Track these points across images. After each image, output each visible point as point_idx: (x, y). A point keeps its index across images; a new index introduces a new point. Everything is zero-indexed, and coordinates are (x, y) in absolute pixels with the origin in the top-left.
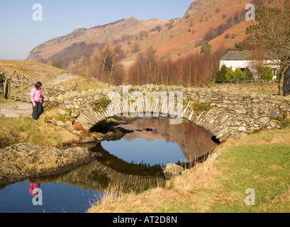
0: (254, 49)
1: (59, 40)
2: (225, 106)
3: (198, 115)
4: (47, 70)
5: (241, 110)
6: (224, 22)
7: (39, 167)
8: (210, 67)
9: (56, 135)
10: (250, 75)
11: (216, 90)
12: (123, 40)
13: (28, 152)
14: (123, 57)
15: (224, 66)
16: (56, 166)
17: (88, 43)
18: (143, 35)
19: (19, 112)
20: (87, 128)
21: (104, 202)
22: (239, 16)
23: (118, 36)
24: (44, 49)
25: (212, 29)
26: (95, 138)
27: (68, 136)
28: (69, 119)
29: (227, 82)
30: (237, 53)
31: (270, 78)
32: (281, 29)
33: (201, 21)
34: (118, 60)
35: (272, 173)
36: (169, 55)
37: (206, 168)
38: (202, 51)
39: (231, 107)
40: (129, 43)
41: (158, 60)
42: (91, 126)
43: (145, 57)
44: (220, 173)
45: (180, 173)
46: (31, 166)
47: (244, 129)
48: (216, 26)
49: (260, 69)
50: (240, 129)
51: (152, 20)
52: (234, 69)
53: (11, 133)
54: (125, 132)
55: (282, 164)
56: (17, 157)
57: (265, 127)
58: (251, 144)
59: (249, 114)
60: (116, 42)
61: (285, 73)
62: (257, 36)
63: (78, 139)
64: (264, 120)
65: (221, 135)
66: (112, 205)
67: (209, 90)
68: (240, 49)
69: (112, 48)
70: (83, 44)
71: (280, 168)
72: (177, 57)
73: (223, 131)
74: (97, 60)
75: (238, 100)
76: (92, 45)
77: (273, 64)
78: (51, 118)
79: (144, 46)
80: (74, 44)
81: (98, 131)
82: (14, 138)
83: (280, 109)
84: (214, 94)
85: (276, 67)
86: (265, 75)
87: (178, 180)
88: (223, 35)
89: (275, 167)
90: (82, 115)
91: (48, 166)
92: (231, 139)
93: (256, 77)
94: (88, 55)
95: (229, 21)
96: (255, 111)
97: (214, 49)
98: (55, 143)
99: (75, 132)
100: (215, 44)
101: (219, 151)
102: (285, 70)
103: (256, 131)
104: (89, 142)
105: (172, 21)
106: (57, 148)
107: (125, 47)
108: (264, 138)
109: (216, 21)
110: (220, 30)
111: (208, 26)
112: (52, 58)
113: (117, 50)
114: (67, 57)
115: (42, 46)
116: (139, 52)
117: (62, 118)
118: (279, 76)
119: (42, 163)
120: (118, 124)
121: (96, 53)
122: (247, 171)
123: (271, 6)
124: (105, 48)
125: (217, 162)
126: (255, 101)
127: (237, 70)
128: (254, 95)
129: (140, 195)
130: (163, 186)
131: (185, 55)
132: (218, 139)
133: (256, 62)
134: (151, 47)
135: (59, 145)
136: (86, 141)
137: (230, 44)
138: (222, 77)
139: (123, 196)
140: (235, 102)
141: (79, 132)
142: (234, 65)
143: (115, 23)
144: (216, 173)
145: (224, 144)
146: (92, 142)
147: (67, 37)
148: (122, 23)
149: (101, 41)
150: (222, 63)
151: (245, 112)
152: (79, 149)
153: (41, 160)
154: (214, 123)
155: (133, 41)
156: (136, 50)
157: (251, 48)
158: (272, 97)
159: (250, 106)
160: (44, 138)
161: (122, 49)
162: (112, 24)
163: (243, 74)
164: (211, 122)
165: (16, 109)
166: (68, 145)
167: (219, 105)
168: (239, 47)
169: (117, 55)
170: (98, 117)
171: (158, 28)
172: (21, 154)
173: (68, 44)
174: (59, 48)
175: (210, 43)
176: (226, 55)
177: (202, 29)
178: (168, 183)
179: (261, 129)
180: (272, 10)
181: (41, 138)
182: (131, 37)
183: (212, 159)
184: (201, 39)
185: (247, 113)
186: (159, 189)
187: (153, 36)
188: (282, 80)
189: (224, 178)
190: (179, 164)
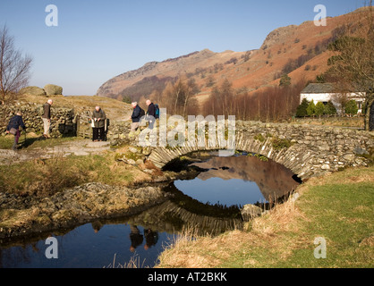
0: (336, 81)
1: (130, 75)
2: (307, 142)
3: (278, 152)
4: (117, 105)
5: (324, 147)
6: (304, 53)
7: (110, 208)
8: (290, 101)
9: (127, 174)
10: (333, 109)
11: (296, 126)
12: (197, 73)
13: (98, 192)
14: (196, 91)
15: (305, 99)
16: (126, 206)
17: (159, 77)
18: (218, 68)
19: (89, 150)
20: (159, 166)
21: (178, 245)
22: (320, 47)
23: (191, 70)
24: (115, 84)
25: (291, 61)
26: (168, 178)
27: (139, 176)
28: (140, 157)
29: (309, 116)
30: (319, 85)
31: (355, 112)
32: (366, 59)
33: (279, 52)
34: (192, 94)
35: (359, 215)
36: (245, 88)
37: (287, 209)
38: (281, 84)
39: (313, 144)
40: (203, 77)
41: (234, 94)
42: (164, 165)
43: (220, 91)
44: (302, 214)
45: (259, 215)
46: (101, 207)
47: (328, 167)
48: (296, 57)
49: (344, 103)
50: (323, 167)
51: (227, 51)
52: (315, 103)
53: (81, 172)
54: (200, 170)
55: (369, 204)
56: (86, 197)
57: (351, 164)
58: (335, 183)
59: (333, 150)
60: (189, 75)
61: (371, 107)
62: (339, 67)
63: (149, 178)
64: (350, 157)
65: (303, 174)
66: (187, 248)
67: (289, 125)
68: (322, 82)
69: (185, 82)
70: (154, 78)
71: (367, 208)
72: (255, 91)
73: (305, 169)
74: (169, 94)
75: (320, 136)
76: (165, 79)
77: (358, 97)
78: (122, 157)
79: (219, 80)
80: (145, 79)
81: (171, 170)
82: (82, 177)
83: (366, 145)
84: (295, 130)
85: (361, 100)
86: (349, 108)
87: (257, 222)
88: (304, 67)
89: (361, 208)
90: (154, 153)
91: (119, 206)
92: (313, 178)
93: (339, 111)
94: (159, 90)
95: (310, 52)
96: (339, 147)
97: (294, 82)
98: (125, 182)
99: (146, 170)
100: (295, 76)
101: (301, 190)
102: (370, 103)
103: (340, 169)
104: (161, 182)
105: (249, 53)
106: (128, 187)
107: (199, 81)
108: (349, 177)
109: (295, 52)
110: (300, 62)
111: (287, 58)
112: (122, 93)
113: (191, 84)
114: (138, 92)
115: (112, 81)
116: (214, 86)
117: (133, 157)
118: (365, 110)
119: (113, 203)
120: (193, 162)
121: (169, 87)
122: (331, 212)
123: (354, 36)
124: (178, 81)
125: (299, 202)
126: (339, 136)
127: (319, 103)
128: (337, 130)
129: (215, 238)
130: (241, 228)
131: (262, 88)
132: (300, 178)
133: (339, 95)
134: (227, 80)
135: (130, 184)
136: (158, 180)
137: (311, 76)
138: (303, 111)
139: (198, 239)
140: (318, 138)
141: (151, 171)
142: (316, 98)
143: (188, 55)
144: (298, 214)
145: (307, 183)
146: (165, 181)
147: (138, 71)
148: (196, 55)
149: (173, 75)
150: (303, 96)
151: (328, 148)
152: (150, 188)
153: (111, 201)
154: (295, 160)
155: (207, 75)
156: (210, 84)
157: (334, 80)
158: (358, 132)
159: (333, 142)
160: (114, 177)
161: (196, 82)
162: (185, 56)
163: (326, 109)
164: (292, 159)
165: (85, 147)
166: (140, 184)
167: (300, 142)
168: (320, 79)
169: (190, 89)
170: (171, 155)
171: (234, 60)
172: (91, 193)
173: (139, 78)
174: (130, 83)
175: (290, 75)
176: (307, 88)
177: (280, 60)
178: (246, 225)
179: (345, 167)
180: (355, 40)
181: (110, 177)
182: (205, 70)
183: (293, 199)
184: (279, 71)
185: (331, 150)
186: (236, 232)
187: (228, 69)
188: (368, 114)
189: (307, 220)
190: (257, 204)
